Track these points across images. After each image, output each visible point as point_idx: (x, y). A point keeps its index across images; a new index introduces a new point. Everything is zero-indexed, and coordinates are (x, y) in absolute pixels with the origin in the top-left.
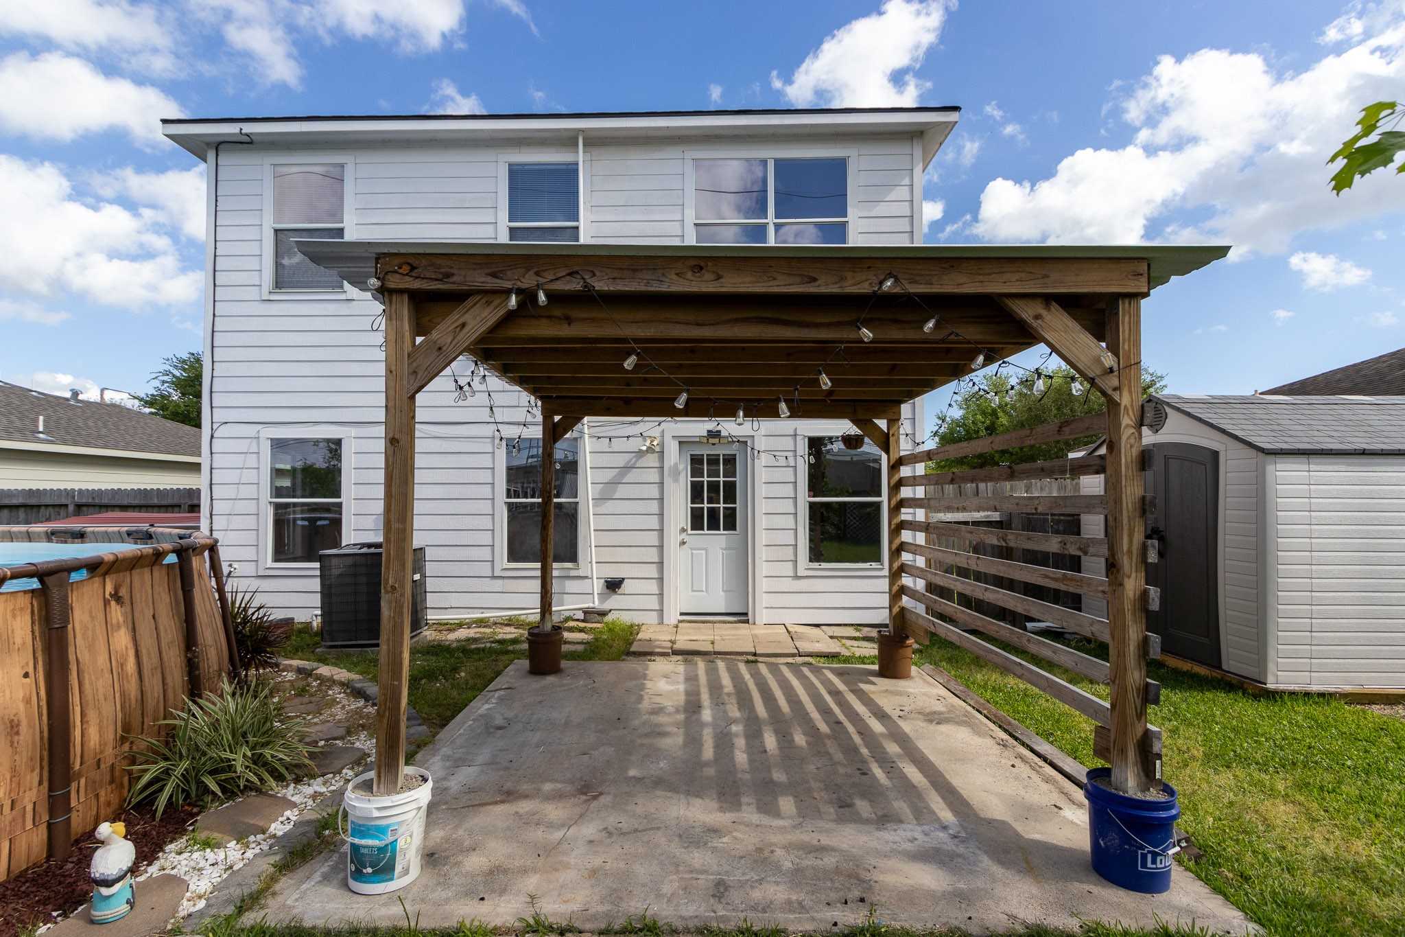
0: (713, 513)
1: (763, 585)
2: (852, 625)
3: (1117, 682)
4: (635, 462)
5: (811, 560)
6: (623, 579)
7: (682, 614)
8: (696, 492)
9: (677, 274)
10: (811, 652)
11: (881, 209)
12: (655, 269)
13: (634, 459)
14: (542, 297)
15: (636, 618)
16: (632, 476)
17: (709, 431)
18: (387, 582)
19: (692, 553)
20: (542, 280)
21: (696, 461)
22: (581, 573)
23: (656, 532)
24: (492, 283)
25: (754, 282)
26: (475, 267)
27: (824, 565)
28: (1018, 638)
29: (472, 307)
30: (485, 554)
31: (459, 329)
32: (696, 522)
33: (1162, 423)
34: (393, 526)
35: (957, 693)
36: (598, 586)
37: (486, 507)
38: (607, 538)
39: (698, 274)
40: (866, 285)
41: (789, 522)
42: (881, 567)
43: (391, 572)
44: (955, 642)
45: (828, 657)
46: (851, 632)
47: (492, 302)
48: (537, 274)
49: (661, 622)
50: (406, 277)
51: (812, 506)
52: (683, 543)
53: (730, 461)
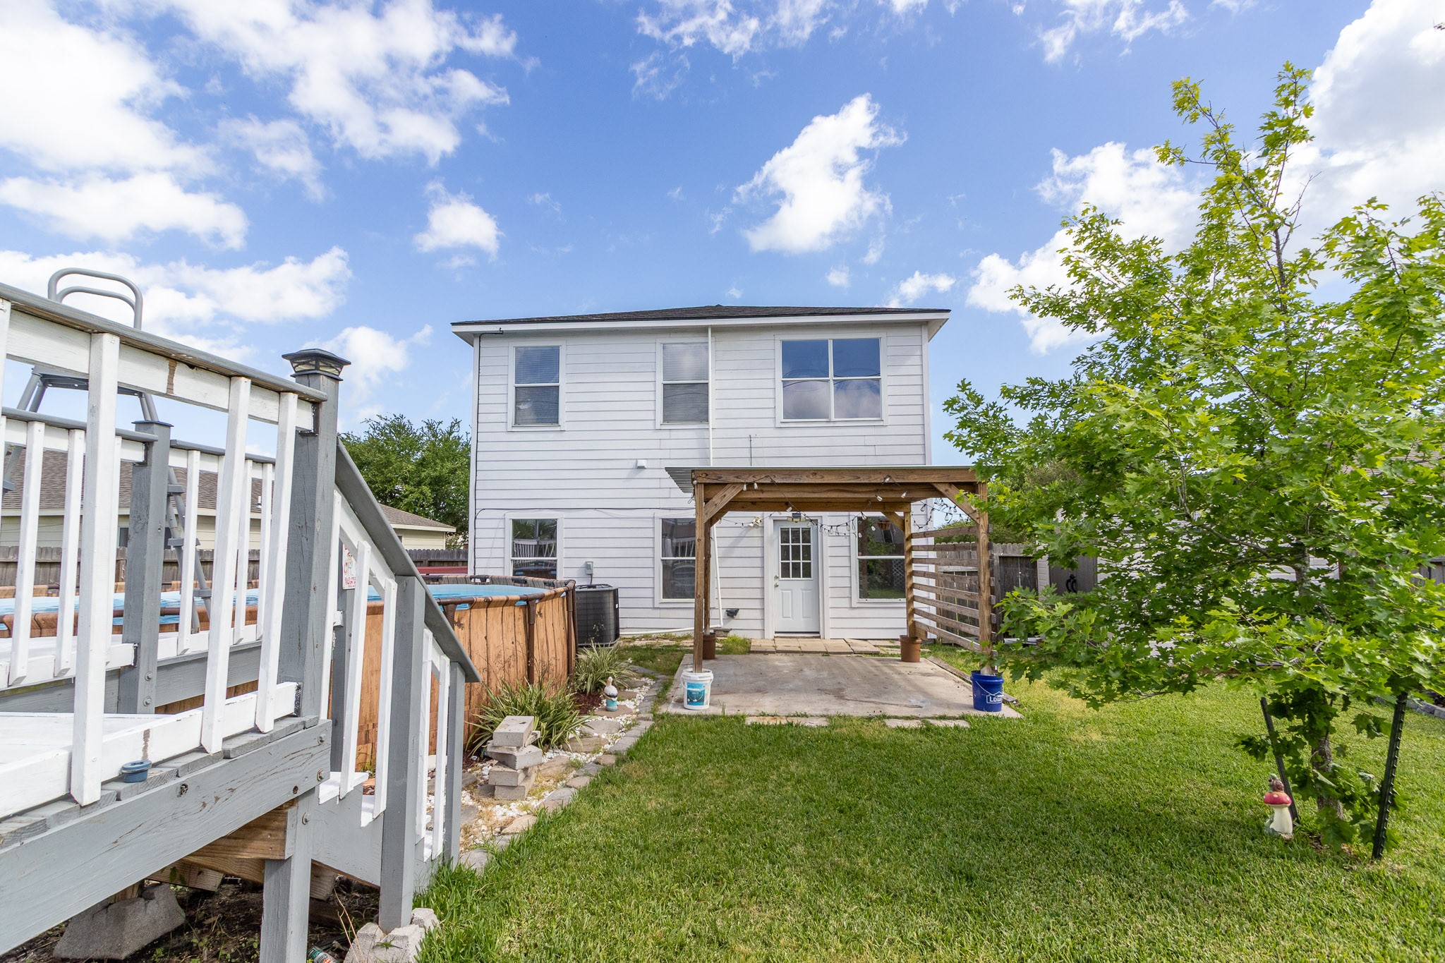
0: (796, 567)
1: (829, 613)
2: (888, 639)
4: (746, 534)
5: (860, 597)
6: (738, 609)
7: (777, 632)
8: (785, 552)
10: (861, 652)
11: (904, 370)
12: (798, 474)
13: (745, 532)
15: (748, 635)
16: (744, 542)
19: (782, 592)
20: (756, 479)
21: (784, 533)
23: (759, 579)
24: (737, 481)
26: (730, 474)
27: (869, 600)
29: (728, 489)
30: (649, 593)
32: (785, 572)
35: (943, 667)
36: (722, 614)
37: (649, 563)
38: (728, 583)
39: (814, 476)
40: (879, 479)
41: (846, 572)
46: (888, 643)
47: (735, 487)
48: (754, 477)
49: (763, 638)
51: (861, 562)
52: (777, 585)
53: (807, 533)
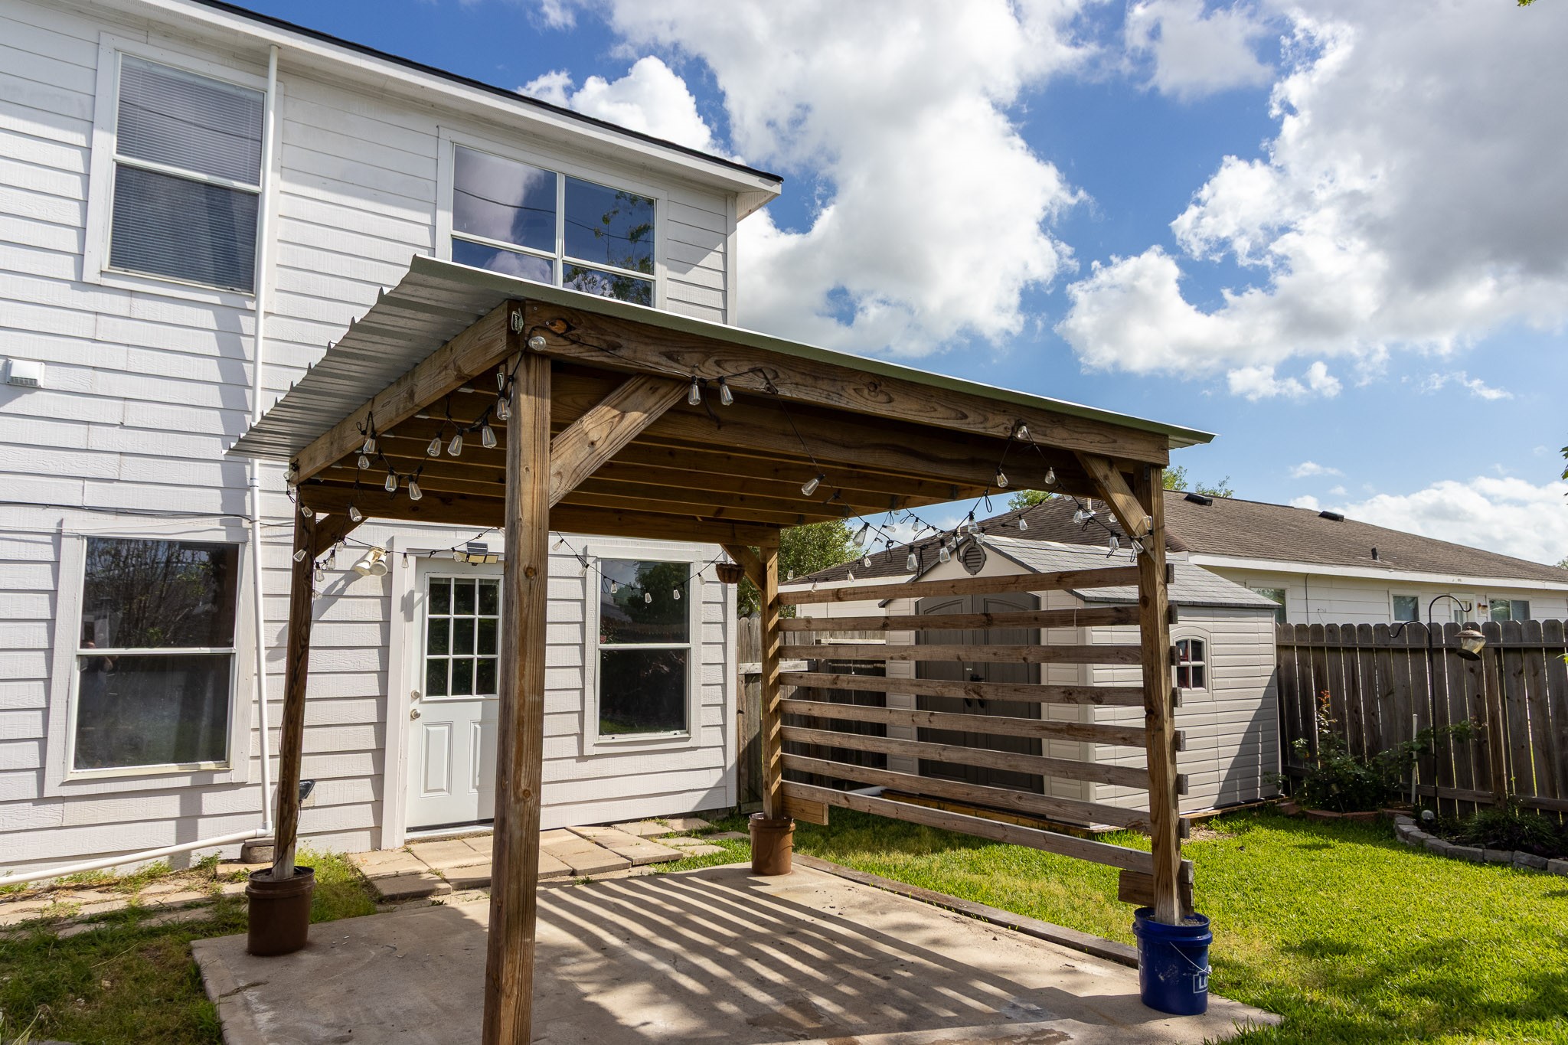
0: (462, 668)
2: (653, 818)
3: (1159, 821)
4: (343, 589)
5: (601, 733)
6: (313, 781)
7: (410, 830)
8: (437, 635)
9: (855, 390)
10: (647, 860)
11: (695, 275)
12: (835, 380)
13: (342, 583)
14: (727, 396)
15: (334, 846)
17: (469, 544)
18: (518, 785)
19: (428, 732)
20: (725, 374)
21: (438, 593)
22: (233, 777)
23: (374, 701)
24: (667, 367)
25: (920, 411)
26: (647, 340)
27: (620, 738)
28: (1002, 797)
29: (634, 392)
30: (25, 755)
31: (617, 419)
32: (436, 683)
33: (981, 564)
34: (527, 700)
35: (859, 879)
37: (34, 664)
39: (873, 394)
40: (1001, 428)
41: (575, 679)
42: (687, 735)
43: (524, 769)
44: (887, 815)
45: (667, 862)
46: (653, 828)
47: (657, 389)
48: (718, 363)
49: (378, 848)
50: (560, 339)
51: (606, 655)
52: (416, 716)
53: (490, 591)
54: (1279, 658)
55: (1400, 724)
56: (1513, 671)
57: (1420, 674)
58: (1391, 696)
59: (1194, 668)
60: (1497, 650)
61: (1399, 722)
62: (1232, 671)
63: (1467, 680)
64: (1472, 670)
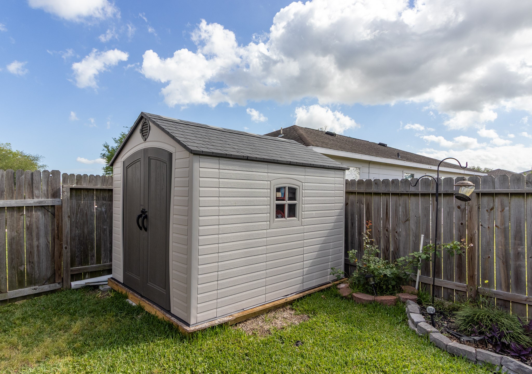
33: (148, 133)
54: (347, 199)
55: (412, 238)
56: (486, 209)
57: (426, 210)
58: (407, 222)
59: (290, 205)
60: (478, 194)
61: (411, 237)
62: (316, 207)
63: (456, 214)
64: (459, 207)
